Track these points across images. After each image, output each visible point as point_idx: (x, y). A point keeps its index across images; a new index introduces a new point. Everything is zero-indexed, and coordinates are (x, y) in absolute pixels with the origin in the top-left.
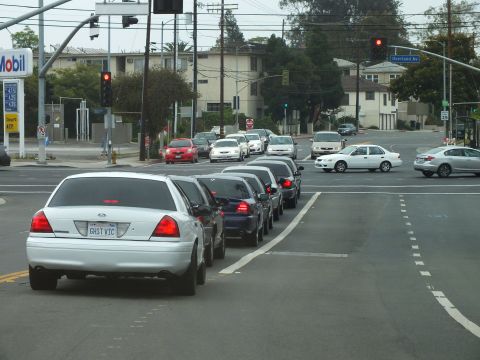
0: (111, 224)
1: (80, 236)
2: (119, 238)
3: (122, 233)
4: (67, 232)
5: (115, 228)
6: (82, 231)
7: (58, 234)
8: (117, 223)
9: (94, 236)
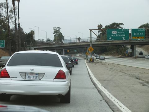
0: (36, 74)
1: (22, 79)
2: (40, 80)
3: (41, 78)
4: (17, 78)
5: (38, 76)
6: (23, 77)
7: (12, 79)
8: (39, 73)
9: (28, 79)
